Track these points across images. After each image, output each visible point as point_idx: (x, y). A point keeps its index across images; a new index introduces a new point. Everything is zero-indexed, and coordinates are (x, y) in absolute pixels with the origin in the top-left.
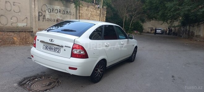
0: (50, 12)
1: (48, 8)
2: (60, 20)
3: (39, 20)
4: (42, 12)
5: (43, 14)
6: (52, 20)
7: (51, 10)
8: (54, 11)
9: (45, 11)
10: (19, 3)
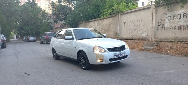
0: (171, 19)
1: (168, 16)
2: (184, 26)
3: (158, 30)
4: (161, 22)
5: (162, 23)
6: (172, 28)
7: (172, 17)
8: (175, 17)
9: (165, 20)
10: (145, 19)
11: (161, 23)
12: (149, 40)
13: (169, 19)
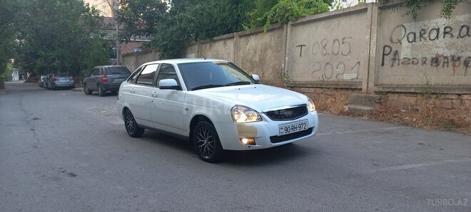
0: (414, 40)
1: (408, 32)
2: (446, 57)
3: (383, 64)
4: (391, 45)
5: (394, 50)
6: (416, 62)
7: (418, 35)
8: (426, 36)
9: (400, 42)
10: (351, 38)
11: (391, 48)
12: (361, 89)
13: (411, 39)
